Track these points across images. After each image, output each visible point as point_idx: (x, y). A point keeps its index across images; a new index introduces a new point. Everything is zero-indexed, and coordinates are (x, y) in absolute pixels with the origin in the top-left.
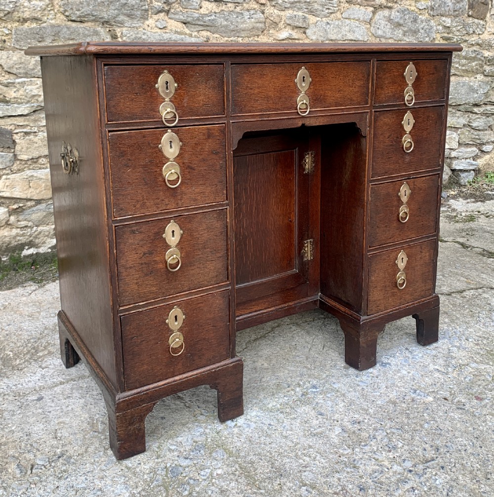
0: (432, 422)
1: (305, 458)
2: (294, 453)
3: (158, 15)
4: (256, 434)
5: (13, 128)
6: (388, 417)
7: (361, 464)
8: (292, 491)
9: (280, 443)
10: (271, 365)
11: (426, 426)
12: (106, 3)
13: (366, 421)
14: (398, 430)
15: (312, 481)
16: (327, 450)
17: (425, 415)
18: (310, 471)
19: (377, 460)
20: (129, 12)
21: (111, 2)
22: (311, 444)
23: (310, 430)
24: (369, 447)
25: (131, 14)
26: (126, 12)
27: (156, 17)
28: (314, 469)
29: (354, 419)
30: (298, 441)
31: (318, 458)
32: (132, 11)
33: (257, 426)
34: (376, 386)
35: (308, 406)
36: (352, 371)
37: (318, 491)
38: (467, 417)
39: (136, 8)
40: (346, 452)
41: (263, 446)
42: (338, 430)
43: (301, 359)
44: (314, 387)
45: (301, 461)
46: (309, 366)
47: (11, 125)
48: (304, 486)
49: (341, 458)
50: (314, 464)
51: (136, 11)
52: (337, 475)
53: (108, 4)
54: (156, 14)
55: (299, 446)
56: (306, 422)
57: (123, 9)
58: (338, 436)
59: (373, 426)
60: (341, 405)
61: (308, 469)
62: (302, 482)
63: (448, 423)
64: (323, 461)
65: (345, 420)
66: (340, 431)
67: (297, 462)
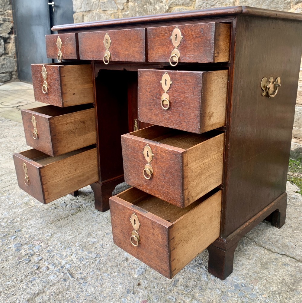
0: (109, 277)
1: (71, 233)
2: (74, 229)
3: (297, 5)
6: (110, 258)
7: (68, 250)
8: (48, 231)
9: (82, 225)
11: (105, 274)
12: (261, 3)
14: (98, 262)
15: (55, 236)
16: (77, 239)
17: (116, 274)
19: (71, 255)
20: (275, 6)
21: (264, 1)
22: (82, 234)
23: (93, 232)
24: (81, 252)
25: (276, 7)
26: (273, 6)
27: (295, 7)
28: (63, 236)
29: (105, 245)
30: (84, 230)
32: (277, 5)
33: (94, 218)
39: (280, 3)
40: (76, 244)
48: (51, 234)
50: (66, 236)
51: (280, 4)
52: (59, 243)
53: (262, 3)
54: (295, 5)
57: (271, 5)
59: (101, 253)
62: (54, 234)
63: (110, 284)
64: (69, 238)
65: (103, 242)
66: (93, 241)
67: (68, 231)
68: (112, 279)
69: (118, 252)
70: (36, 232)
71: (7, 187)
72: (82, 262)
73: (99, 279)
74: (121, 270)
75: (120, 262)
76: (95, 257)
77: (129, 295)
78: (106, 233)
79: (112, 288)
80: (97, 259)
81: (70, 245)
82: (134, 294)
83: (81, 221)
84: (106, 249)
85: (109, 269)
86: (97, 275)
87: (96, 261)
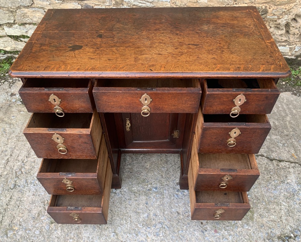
0: (184, 232)
1: (124, 221)
2: (122, 217)
4: (118, 200)
5: (94, 6)
6: (170, 219)
7: (140, 235)
8: (109, 232)
9: (122, 209)
10: (151, 167)
11: (180, 232)
13: (160, 216)
14: (167, 228)
15: (118, 232)
16: (134, 222)
17: (185, 227)
18: (121, 228)
19: (147, 236)
22: (132, 216)
23: (137, 209)
24: (150, 229)
28: (123, 228)
29: (156, 213)
30: (128, 212)
31: (128, 224)
33: (121, 197)
34: (179, 201)
35: (146, 197)
36: (178, 187)
37: (117, 237)
38: (200, 238)
40: (140, 227)
41: (116, 207)
42: (145, 215)
43: (164, 170)
44: (156, 188)
45: (122, 221)
46: (164, 175)
47: (93, 4)
48: (114, 233)
49: (136, 228)
50: (125, 226)
52: (128, 235)
55: (127, 214)
56: (138, 205)
58: (143, 218)
59: (161, 220)
60: (157, 203)
61: (121, 226)
62: (115, 231)
63: (190, 236)
64: (129, 226)
65: (153, 212)
66: (146, 216)
67: (120, 221)
68: (187, 232)
69: (168, 212)
70: (101, 240)
71: (3, 219)
72: (160, 236)
73: (181, 238)
74: (184, 223)
75: (177, 218)
76: (161, 226)
77: (205, 233)
78: (145, 204)
79: (193, 237)
80: (164, 226)
81: (137, 230)
82: (206, 231)
83: (118, 207)
84: (160, 215)
85: (178, 227)
86: (177, 236)
87: (165, 228)
